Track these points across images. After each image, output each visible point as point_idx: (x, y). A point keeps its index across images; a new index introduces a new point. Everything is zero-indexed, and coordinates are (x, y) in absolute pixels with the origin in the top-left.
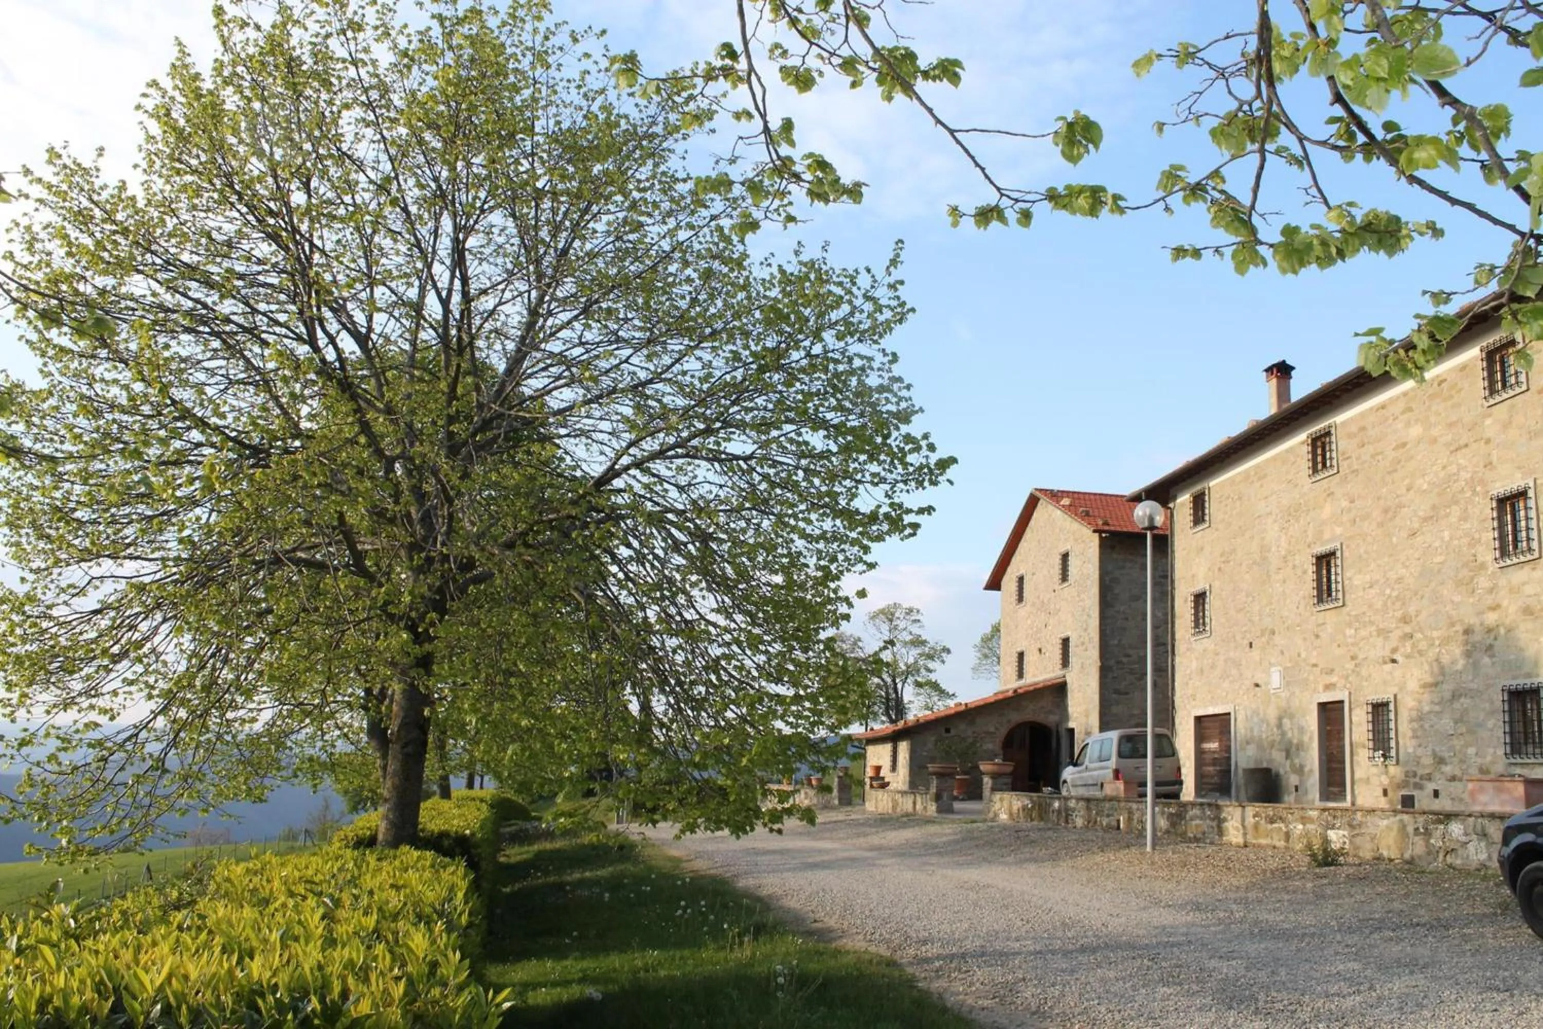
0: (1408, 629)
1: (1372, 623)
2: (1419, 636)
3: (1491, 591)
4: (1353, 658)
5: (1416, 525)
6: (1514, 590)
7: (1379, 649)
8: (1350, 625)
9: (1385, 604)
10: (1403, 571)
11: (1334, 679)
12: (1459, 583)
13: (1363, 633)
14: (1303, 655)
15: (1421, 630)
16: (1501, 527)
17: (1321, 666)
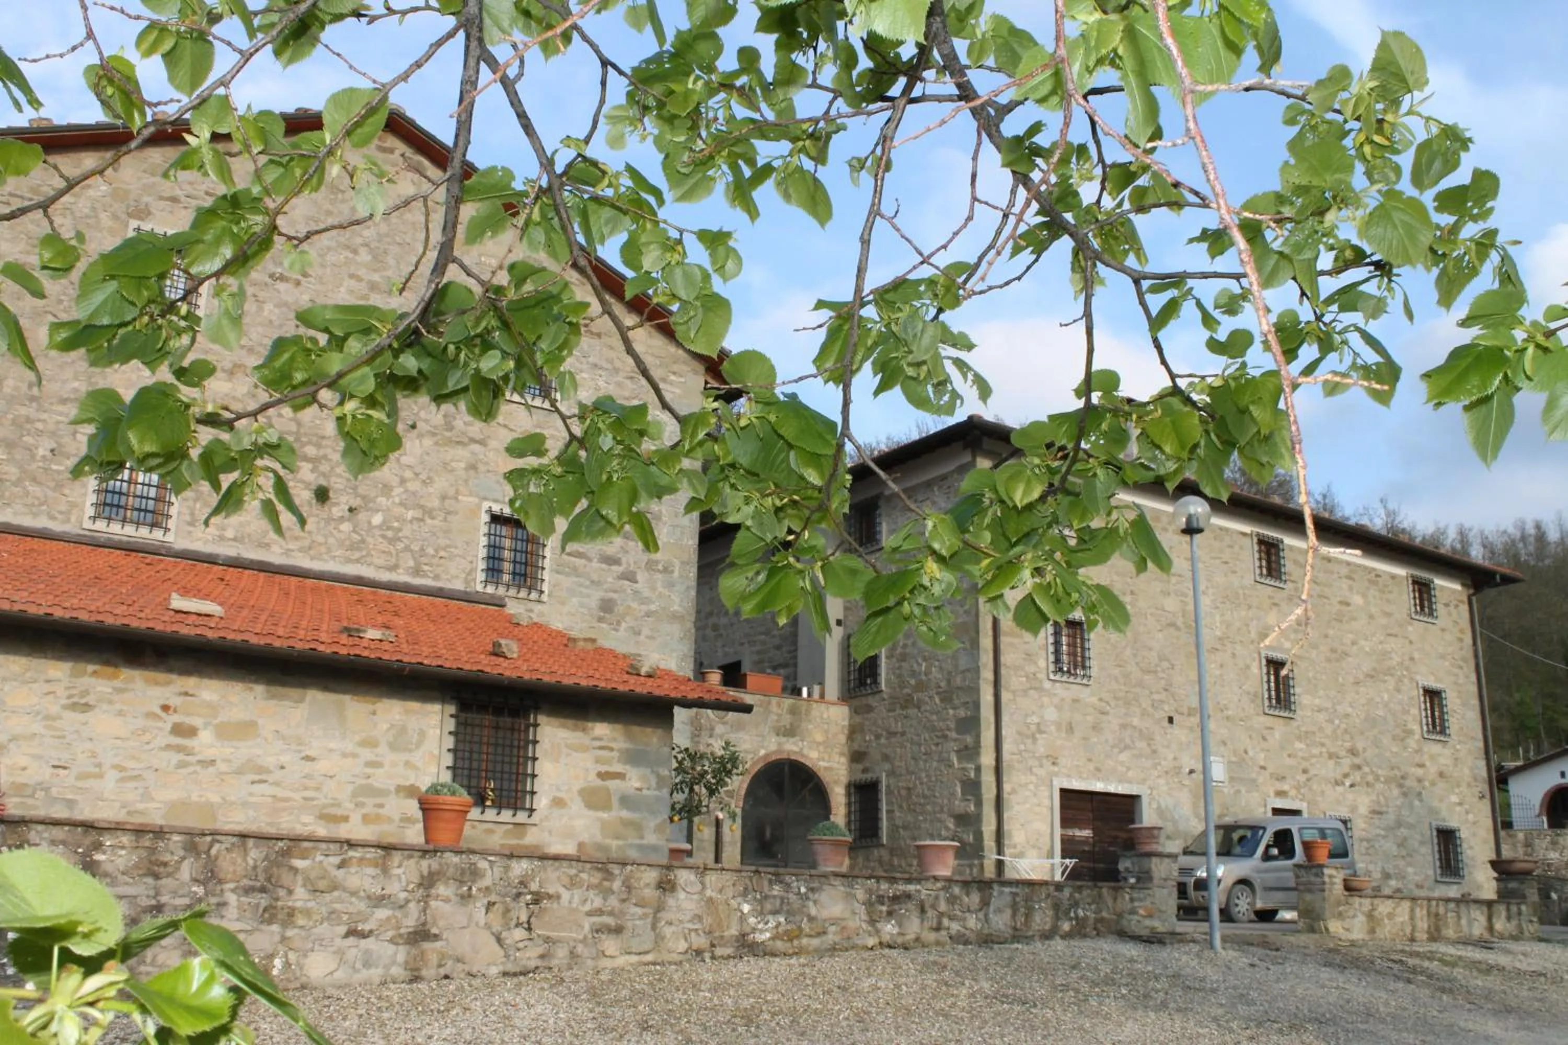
0: (1357, 761)
1: (1323, 745)
2: (1366, 769)
3: (1417, 752)
4: (1305, 771)
5: (1361, 677)
6: (1433, 757)
7: (1329, 770)
8: (1299, 738)
9: (1334, 731)
10: (1350, 710)
11: (1286, 787)
12: (1394, 738)
13: (1315, 751)
14: (1251, 753)
15: (1368, 764)
16: (1442, 713)
17: (1271, 769)
